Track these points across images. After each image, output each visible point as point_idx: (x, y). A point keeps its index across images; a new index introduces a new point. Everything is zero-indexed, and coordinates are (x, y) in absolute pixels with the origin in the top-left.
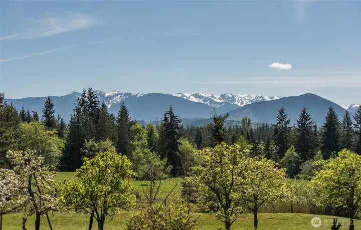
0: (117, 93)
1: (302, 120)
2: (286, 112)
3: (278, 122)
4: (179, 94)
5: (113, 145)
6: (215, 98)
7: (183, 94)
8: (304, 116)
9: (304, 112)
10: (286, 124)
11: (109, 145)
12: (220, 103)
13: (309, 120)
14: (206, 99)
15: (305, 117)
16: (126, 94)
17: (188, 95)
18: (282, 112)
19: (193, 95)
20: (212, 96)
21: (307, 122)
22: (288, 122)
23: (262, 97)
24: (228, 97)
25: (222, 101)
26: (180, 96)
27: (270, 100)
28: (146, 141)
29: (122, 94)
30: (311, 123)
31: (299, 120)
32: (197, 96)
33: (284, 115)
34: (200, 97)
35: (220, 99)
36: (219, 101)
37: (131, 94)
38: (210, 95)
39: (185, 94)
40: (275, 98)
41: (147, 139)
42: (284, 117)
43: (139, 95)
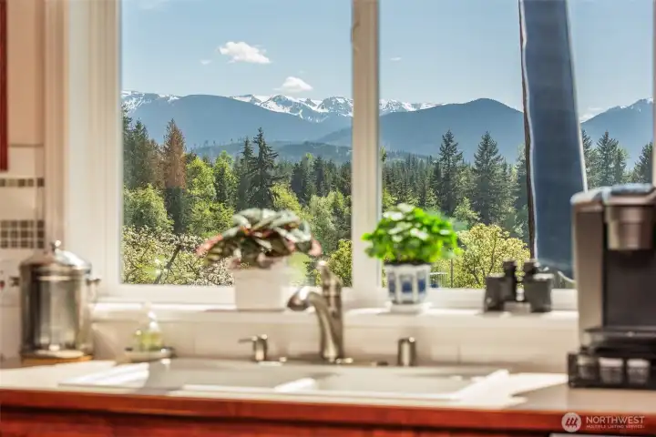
0: (130, 93)
1: (482, 154)
2: (455, 140)
3: (442, 157)
4: (246, 96)
5: (160, 196)
6: (314, 105)
7: (253, 98)
8: (486, 146)
9: (487, 139)
10: (455, 161)
11: (153, 195)
12: (322, 115)
13: (495, 154)
14: (296, 107)
15: (487, 148)
16: (148, 96)
17: (263, 99)
18: (448, 139)
19: (274, 99)
20: (309, 101)
21: (492, 158)
22: (459, 158)
23: (399, 104)
24: (338, 104)
25: (326, 111)
26: (247, 100)
27: (415, 110)
28: (214, 189)
29: (140, 95)
30: (497, 159)
31: (477, 154)
32: (279, 100)
33: (452, 144)
34: (286, 103)
35: (323, 108)
36: (320, 110)
37: (157, 96)
38: (304, 100)
39: (257, 97)
40: (424, 107)
41: (215, 186)
42: (453, 149)
43: (171, 98)
